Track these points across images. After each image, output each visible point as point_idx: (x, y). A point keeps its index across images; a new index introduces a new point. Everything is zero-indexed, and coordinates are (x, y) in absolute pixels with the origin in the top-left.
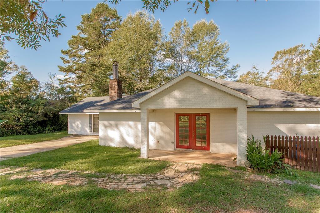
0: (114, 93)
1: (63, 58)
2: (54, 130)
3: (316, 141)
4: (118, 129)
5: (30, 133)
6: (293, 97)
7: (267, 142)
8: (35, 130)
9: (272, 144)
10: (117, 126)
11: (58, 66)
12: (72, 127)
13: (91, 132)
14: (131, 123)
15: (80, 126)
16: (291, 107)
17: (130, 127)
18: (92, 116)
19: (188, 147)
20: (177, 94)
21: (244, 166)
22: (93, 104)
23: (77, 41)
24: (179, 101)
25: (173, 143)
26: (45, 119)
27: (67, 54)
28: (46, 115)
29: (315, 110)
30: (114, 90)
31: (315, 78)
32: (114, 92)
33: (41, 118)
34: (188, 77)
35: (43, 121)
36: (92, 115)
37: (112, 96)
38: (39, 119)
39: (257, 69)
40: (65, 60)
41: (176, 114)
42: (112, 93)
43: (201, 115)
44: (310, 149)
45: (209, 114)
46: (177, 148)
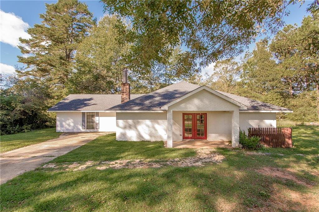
0: (126, 95)
1: (21, 47)
2: (32, 128)
3: (270, 130)
5: (9, 133)
6: (255, 103)
7: (249, 131)
8: (14, 129)
9: (252, 133)
11: (18, 57)
12: (62, 126)
13: (85, 129)
15: (72, 124)
16: (257, 110)
18: (85, 114)
19: (191, 138)
21: (238, 147)
22: (82, 102)
23: (42, 31)
25: (181, 135)
26: (23, 117)
27: (27, 43)
28: (24, 113)
30: (126, 92)
31: (245, 84)
33: (18, 117)
34: (204, 90)
35: (21, 119)
36: (85, 112)
37: (123, 98)
38: (16, 118)
39: (209, 75)
40: (23, 50)
41: (183, 113)
43: (200, 114)
44: (271, 135)
45: (206, 114)
46: (183, 139)
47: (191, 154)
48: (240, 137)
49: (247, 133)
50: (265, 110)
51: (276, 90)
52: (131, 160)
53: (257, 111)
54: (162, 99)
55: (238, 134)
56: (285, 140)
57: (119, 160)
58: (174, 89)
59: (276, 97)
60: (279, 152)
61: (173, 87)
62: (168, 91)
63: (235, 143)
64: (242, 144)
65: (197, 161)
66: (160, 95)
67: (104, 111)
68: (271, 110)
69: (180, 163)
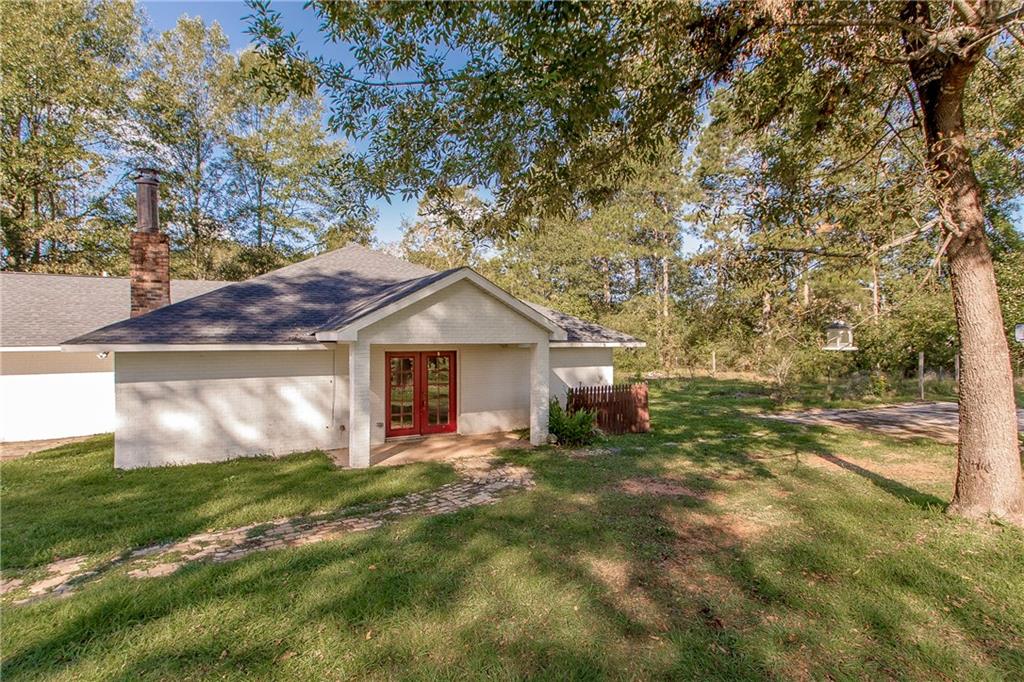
0: (153, 281)
4: (203, 402)
7: (570, 398)
9: (576, 401)
10: (196, 394)
14: (254, 382)
16: (578, 340)
17: (250, 392)
19: (410, 432)
20: (438, 310)
21: (547, 443)
24: (444, 325)
25: (381, 425)
29: (602, 345)
30: (154, 271)
32: (154, 278)
34: (466, 280)
37: (141, 292)
41: (386, 352)
42: (143, 281)
43: (439, 354)
45: (455, 352)
46: (387, 436)
47: (440, 474)
48: (551, 415)
49: (563, 404)
50: (593, 341)
51: (582, 289)
52: (256, 524)
53: (578, 345)
54: (304, 301)
55: (545, 406)
56: (637, 413)
57: (206, 531)
58: (339, 268)
59: (581, 309)
60: (634, 443)
61: (332, 262)
62: (320, 276)
63: (538, 432)
64: (556, 434)
65: (473, 493)
66: (294, 286)
67: (58, 348)
68: (605, 339)
69: (430, 504)
